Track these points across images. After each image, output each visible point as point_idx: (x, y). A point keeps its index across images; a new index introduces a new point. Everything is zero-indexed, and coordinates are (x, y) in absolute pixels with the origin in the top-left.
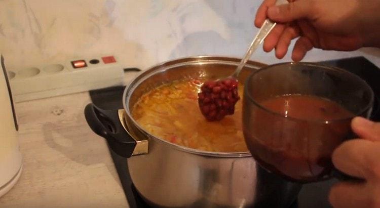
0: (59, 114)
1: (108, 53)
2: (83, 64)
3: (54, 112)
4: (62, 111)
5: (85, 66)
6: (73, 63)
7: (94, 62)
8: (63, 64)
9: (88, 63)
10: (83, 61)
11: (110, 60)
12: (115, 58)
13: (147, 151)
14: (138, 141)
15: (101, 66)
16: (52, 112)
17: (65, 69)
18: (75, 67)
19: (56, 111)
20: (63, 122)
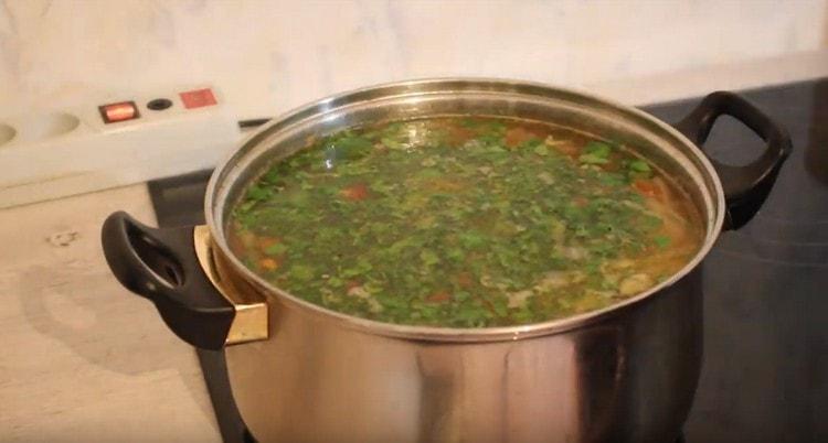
0: (64, 245)
1: (196, 82)
2: (130, 110)
3: (53, 239)
4: (73, 236)
5: (136, 115)
6: (103, 110)
7: (160, 105)
8: (77, 114)
9: (143, 109)
10: (132, 104)
11: (201, 98)
12: (215, 93)
13: (264, 334)
14: (239, 304)
15: (177, 116)
16: (48, 240)
17: (82, 125)
18: (107, 120)
19: (59, 237)
20: (75, 265)
